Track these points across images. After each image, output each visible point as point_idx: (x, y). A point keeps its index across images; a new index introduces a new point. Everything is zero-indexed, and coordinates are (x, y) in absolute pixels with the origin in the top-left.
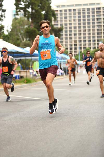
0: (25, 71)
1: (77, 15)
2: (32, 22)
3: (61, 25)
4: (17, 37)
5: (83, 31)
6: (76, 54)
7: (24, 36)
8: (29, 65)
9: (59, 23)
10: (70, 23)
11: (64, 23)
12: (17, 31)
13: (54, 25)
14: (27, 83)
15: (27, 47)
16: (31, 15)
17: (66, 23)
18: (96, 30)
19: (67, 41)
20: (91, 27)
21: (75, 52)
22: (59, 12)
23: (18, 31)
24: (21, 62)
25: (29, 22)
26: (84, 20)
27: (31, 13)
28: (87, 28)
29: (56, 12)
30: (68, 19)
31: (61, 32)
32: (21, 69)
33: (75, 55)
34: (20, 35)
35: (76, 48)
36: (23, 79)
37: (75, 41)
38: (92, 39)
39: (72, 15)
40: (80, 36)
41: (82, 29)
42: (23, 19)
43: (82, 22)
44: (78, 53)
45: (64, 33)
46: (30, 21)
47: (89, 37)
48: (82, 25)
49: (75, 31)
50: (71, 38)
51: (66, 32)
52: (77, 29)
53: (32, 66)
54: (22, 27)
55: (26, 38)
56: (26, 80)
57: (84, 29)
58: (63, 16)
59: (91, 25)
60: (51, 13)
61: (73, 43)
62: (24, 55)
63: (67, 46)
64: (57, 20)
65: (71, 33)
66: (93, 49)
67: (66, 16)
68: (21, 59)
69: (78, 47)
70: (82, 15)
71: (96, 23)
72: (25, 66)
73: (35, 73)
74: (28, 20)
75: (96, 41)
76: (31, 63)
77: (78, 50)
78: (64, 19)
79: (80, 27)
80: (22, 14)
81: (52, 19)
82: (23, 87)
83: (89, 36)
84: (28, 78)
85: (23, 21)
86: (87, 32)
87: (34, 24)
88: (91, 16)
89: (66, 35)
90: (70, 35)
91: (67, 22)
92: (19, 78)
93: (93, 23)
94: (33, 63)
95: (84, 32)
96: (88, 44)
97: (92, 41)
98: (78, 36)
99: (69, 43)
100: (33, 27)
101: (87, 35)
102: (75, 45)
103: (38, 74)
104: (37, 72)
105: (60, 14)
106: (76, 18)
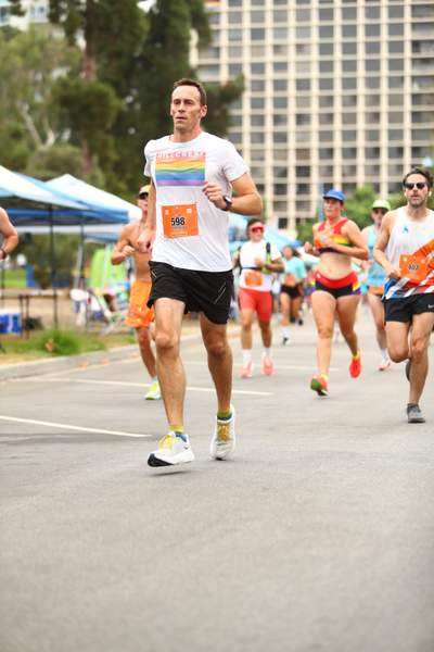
0: (50, 292)
1: (315, 21)
2: (89, 50)
3: (235, 68)
4: (9, 123)
5: (344, 105)
6: (303, 214)
7: (46, 122)
8: (72, 263)
9: (225, 59)
10: (280, 59)
11: (246, 59)
12: (12, 96)
13: (201, 67)
14: (56, 352)
15: (62, 173)
16: (85, 14)
17: (257, 60)
18: (408, 101)
19: (263, 151)
20: (384, 84)
21: (300, 205)
22: (224, 7)
23: (20, 95)
24: (29, 248)
25: (73, 50)
26: (349, 48)
27: (83, 8)
28: (362, 90)
29: (209, 6)
30: (270, 40)
31: (235, 104)
32: (30, 285)
33: (298, 220)
34: (29, 112)
35: (303, 188)
36: (35, 335)
37: (303, 153)
38: (384, 142)
39: (292, 22)
40: (326, 128)
41: (338, 91)
42: (43, 33)
43: (338, 56)
44: (312, 214)
45: (246, 109)
46: (78, 48)
47: (373, 135)
48: (338, 73)
49: (304, 101)
50: (280, 138)
51: (258, 103)
52: (315, 91)
53: (82, 268)
54: (39, 77)
55: (59, 130)
56: (51, 341)
57: (350, 92)
58: (247, 23)
59: (384, 71)
60: (185, 10)
61: (292, 162)
62: (47, 213)
63: (263, 176)
64: (215, 44)
65: (280, 111)
66: (390, 192)
67: (258, 26)
68: (28, 235)
69: (315, 179)
70: (338, 20)
71: (408, 65)
72: (49, 270)
73: (98, 305)
74: (72, 42)
75: (408, 153)
76: (79, 255)
77: (315, 195)
78: (247, 40)
79: (326, 84)
80: (42, 10)
81: (189, 38)
82: (36, 375)
83: (373, 127)
84: (63, 328)
85: (42, 45)
86: (361, 107)
87: (98, 61)
88: (384, 31)
89: (258, 120)
90: (278, 119)
91: (263, 54)
92: (16, 329)
93: (396, 64)
94: (89, 253)
95: (350, 110)
96: (366, 167)
97: (384, 154)
98: (315, 125)
99: (269, 162)
100: (93, 78)
101: (361, 125)
102: (303, 171)
103: (112, 309)
104: (108, 298)
105: (230, 13)
106: (308, 35)
